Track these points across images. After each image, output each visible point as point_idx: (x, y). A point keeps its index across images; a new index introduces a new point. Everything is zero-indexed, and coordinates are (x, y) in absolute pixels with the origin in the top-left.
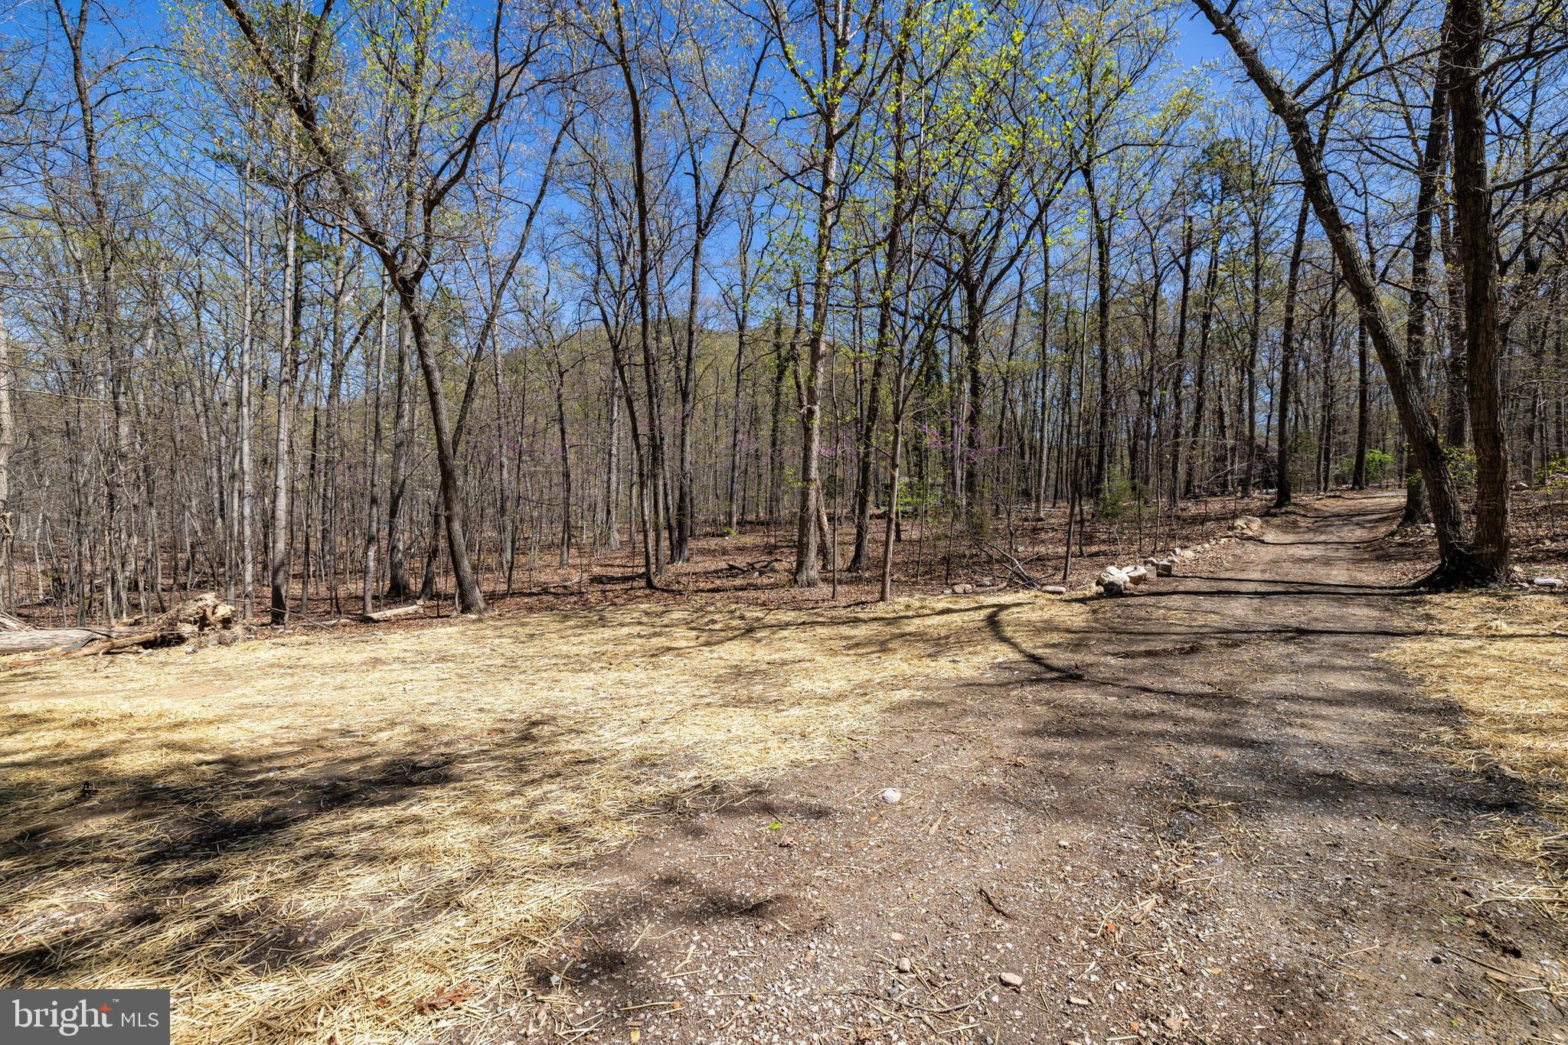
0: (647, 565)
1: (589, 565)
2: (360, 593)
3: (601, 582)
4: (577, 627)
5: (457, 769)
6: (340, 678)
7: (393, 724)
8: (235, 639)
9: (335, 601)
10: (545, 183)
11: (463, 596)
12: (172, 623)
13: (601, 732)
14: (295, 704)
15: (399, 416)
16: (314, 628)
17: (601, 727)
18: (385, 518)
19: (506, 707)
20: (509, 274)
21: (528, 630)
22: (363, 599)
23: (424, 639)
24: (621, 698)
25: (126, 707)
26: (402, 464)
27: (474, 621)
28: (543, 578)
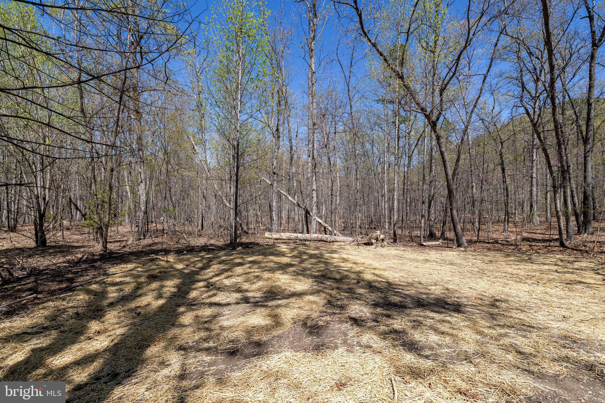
0: (560, 233)
1: (521, 232)
2: (419, 235)
3: (529, 241)
4: (516, 261)
5: (463, 309)
6: (416, 264)
7: (436, 285)
8: (385, 246)
9: (411, 237)
10: (492, 61)
11: (458, 240)
12: (370, 239)
13: (536, 314)
14: (404, 270)
15: (431, 171)
16: (405, 245)
17: (535, 312)
18: (427, 208)
19: (482, 289)
20: (475, 106)
21: (488, 258)
22: (420, 237)
23: (443, 255)
24: (547, 301)
25: (363, 261)
26: (433, 189)
27: (463, 251)
28: (494, 236)
